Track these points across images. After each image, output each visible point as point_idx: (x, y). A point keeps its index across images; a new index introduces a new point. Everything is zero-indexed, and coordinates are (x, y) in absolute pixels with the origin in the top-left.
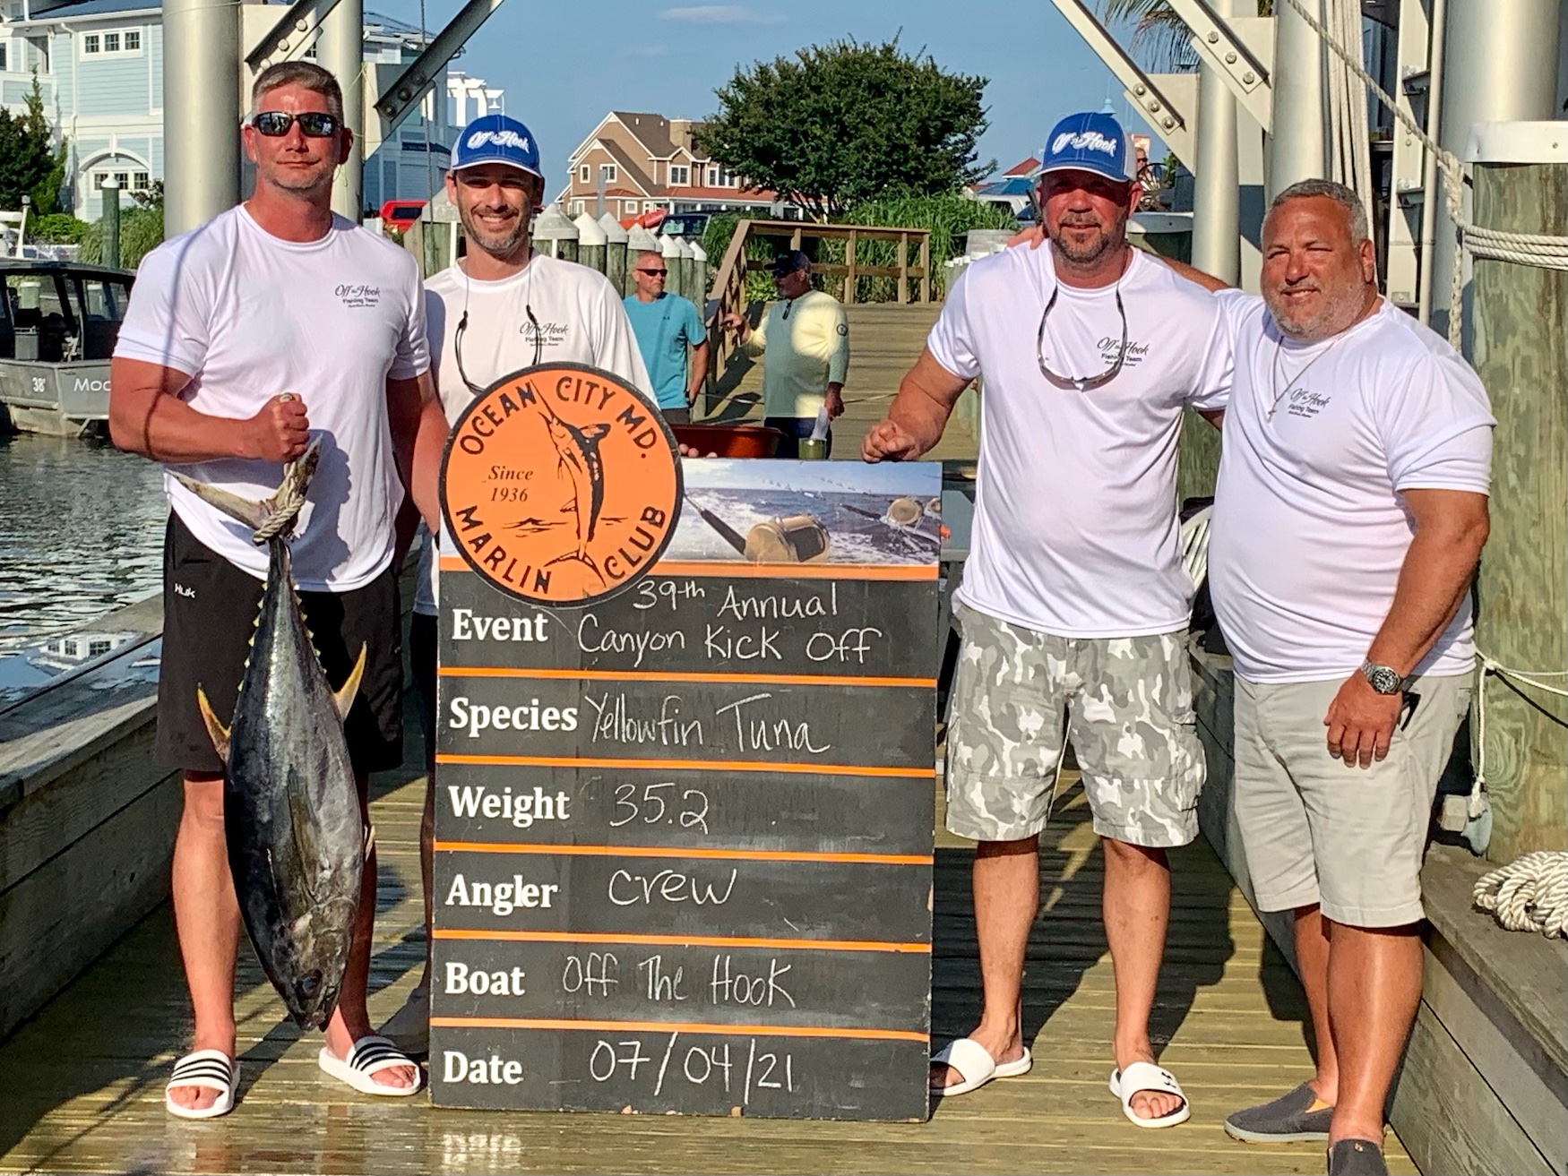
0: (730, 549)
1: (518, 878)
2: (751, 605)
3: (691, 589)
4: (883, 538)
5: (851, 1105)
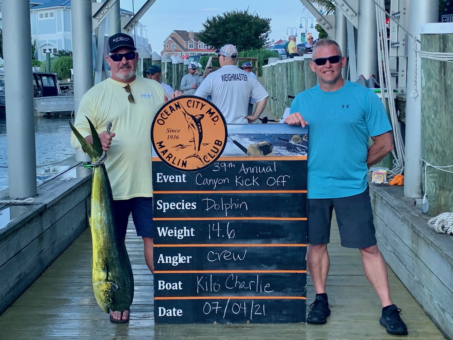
0: (243, 152)
1: (180, 255)
2: (249, 170)
3: (231, 165)
4: (290, 148)
5: (283, 319)
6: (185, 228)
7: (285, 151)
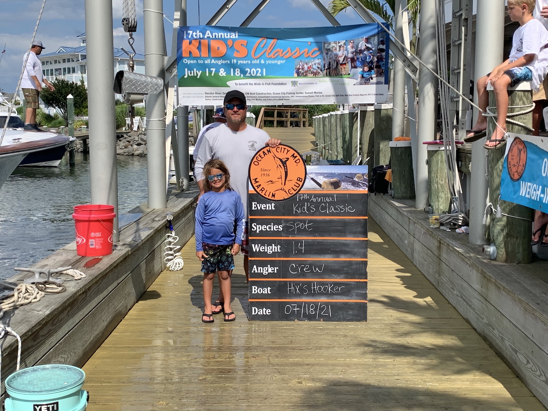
0: (318, 187)
1: (269, 266)
4: (354, 184)
5: (349, 317)
6: (273, 245)
7: (350, 186)
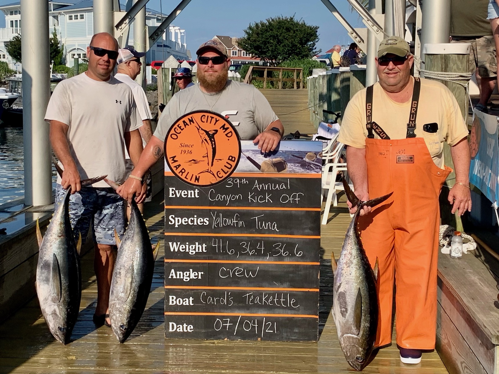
0: (257, 169)
1: (191, 270)
3: (244, 181)
5: (294, 337)
6: (197, 243)
7: (299, 168)
